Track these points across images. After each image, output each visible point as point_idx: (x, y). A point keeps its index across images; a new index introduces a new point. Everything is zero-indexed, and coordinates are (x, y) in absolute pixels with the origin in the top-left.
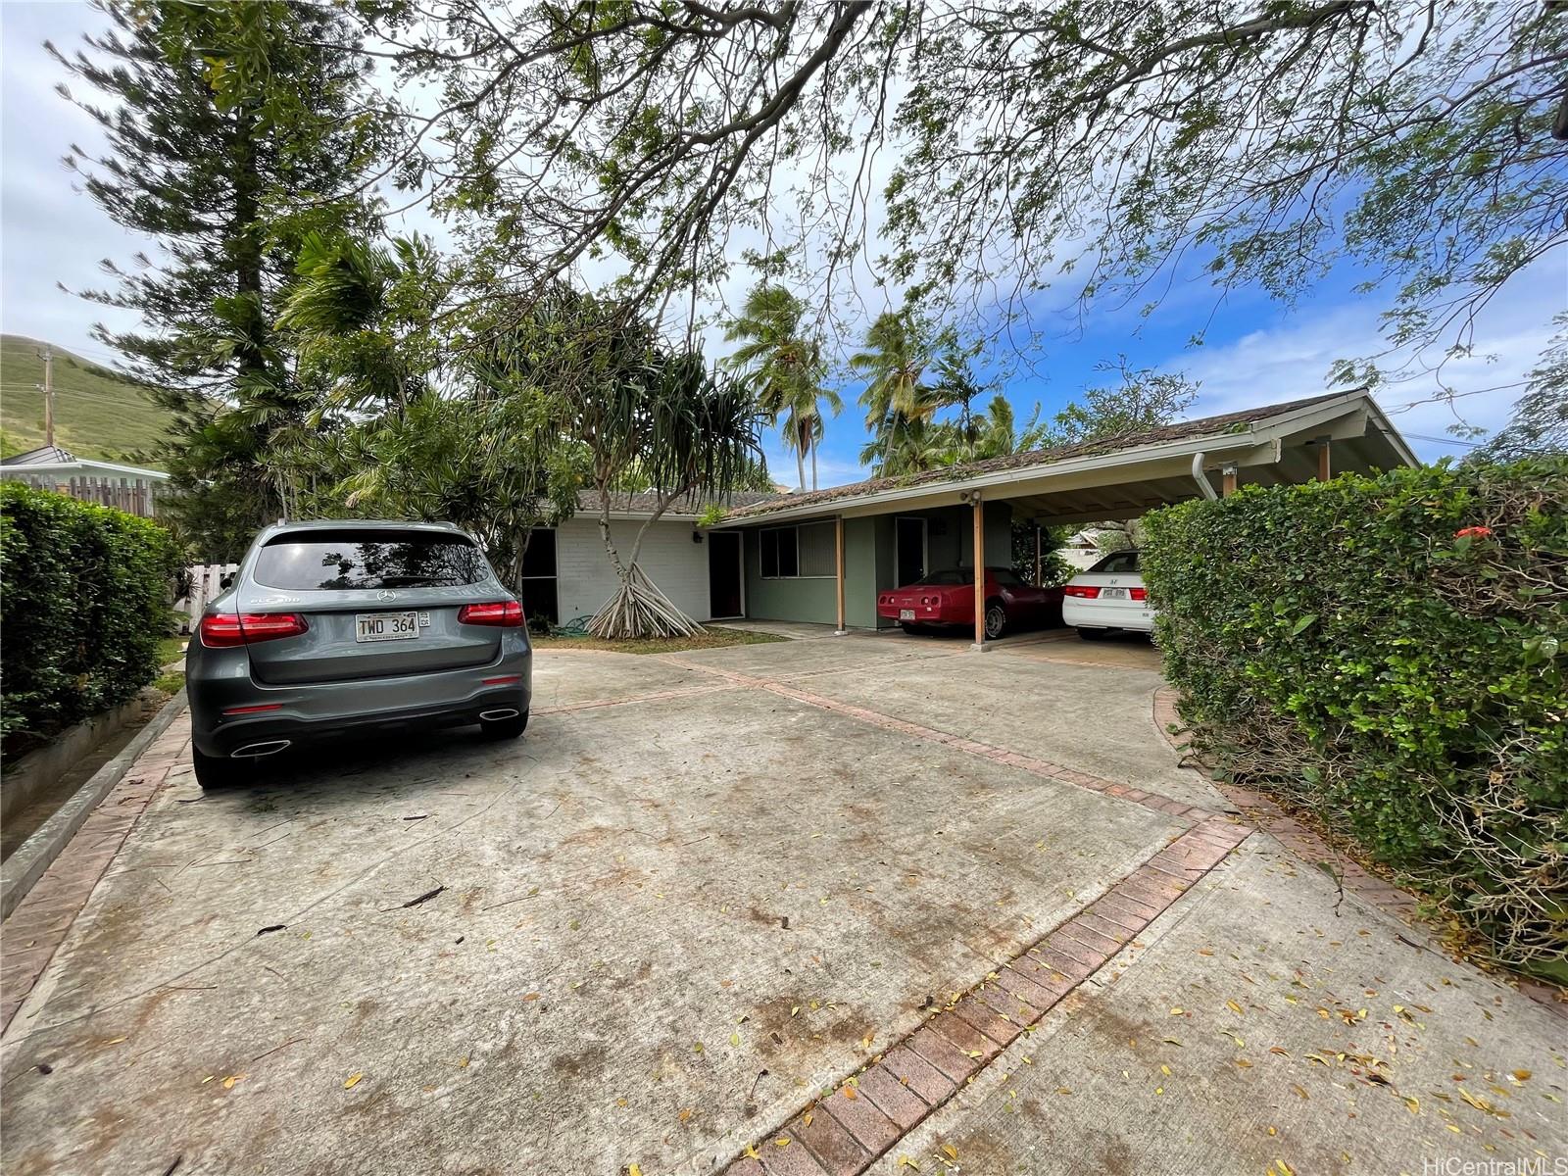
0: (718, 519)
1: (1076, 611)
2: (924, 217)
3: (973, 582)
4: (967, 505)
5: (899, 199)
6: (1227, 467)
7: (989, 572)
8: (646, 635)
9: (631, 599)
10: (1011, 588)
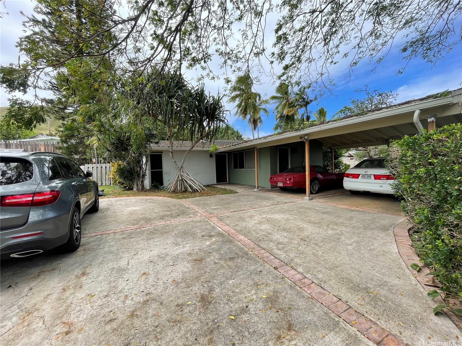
0: (216, 149)
1: (349, 184)
2: (290, 38)
3: (305, 172)
4: (303, 141)
5: (280, 33)
6: (431, 117)
7: (312, 168)
8: (186, 191)
9: (180, 178)
10: (321, 173)
